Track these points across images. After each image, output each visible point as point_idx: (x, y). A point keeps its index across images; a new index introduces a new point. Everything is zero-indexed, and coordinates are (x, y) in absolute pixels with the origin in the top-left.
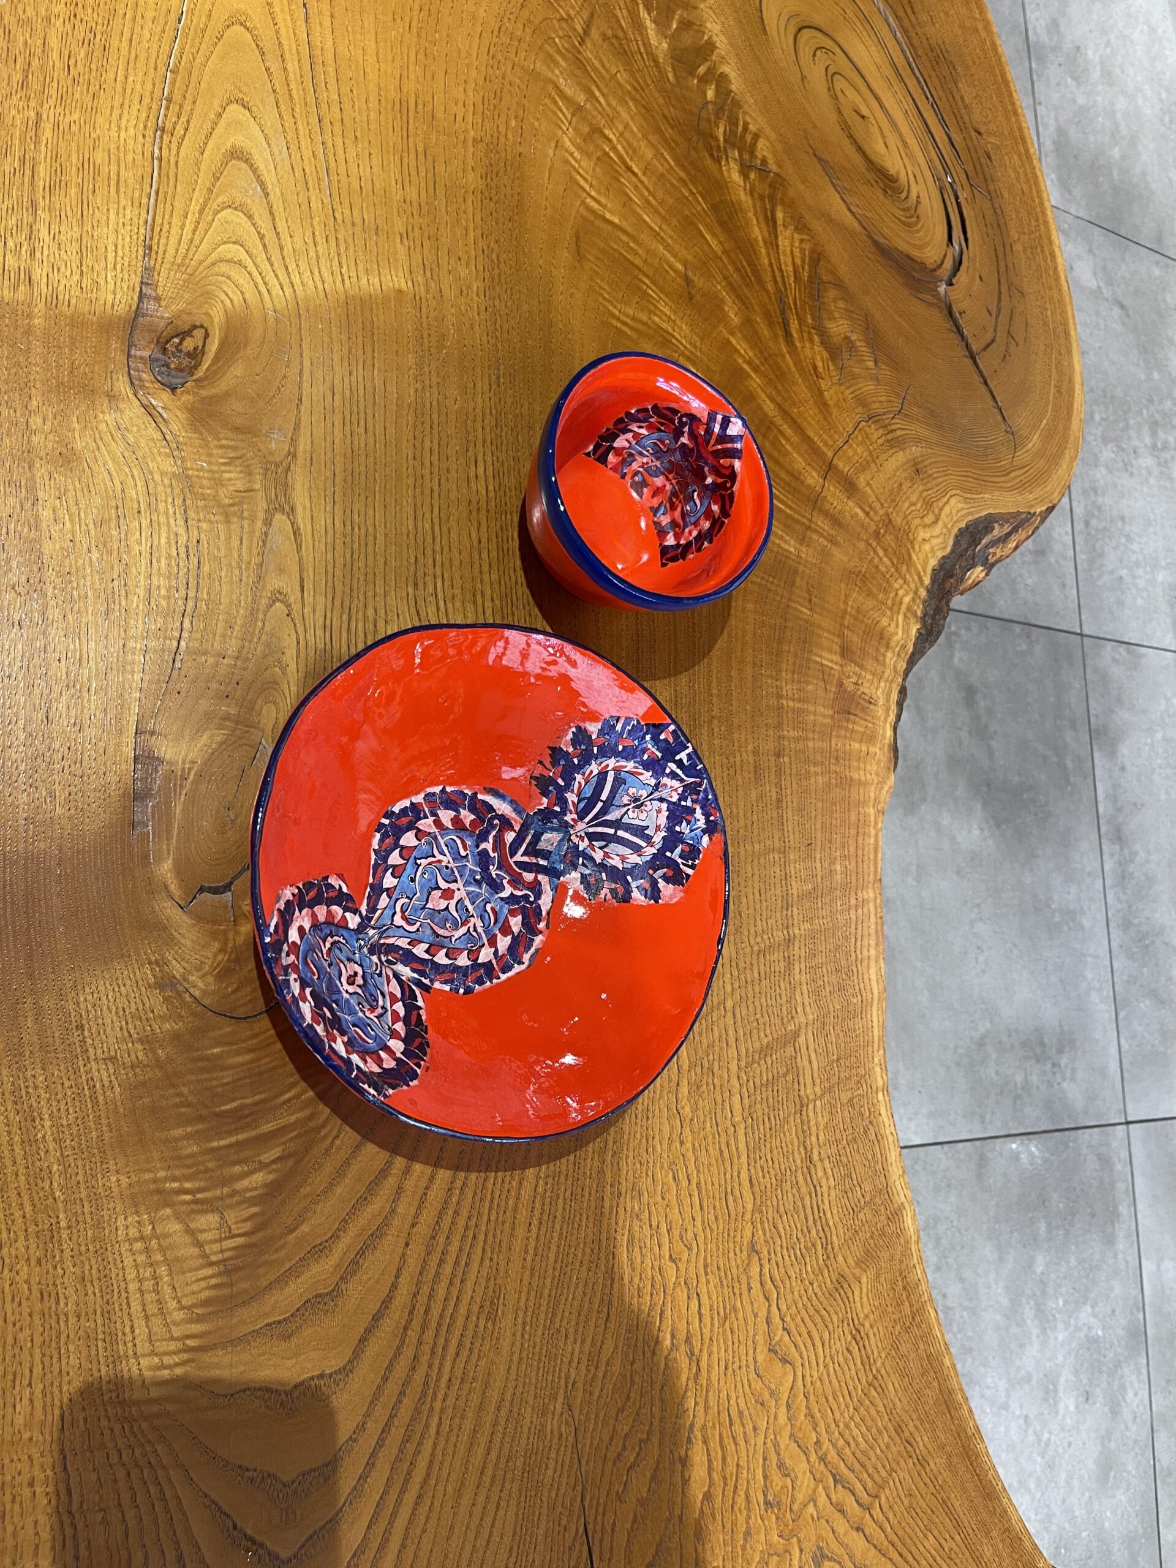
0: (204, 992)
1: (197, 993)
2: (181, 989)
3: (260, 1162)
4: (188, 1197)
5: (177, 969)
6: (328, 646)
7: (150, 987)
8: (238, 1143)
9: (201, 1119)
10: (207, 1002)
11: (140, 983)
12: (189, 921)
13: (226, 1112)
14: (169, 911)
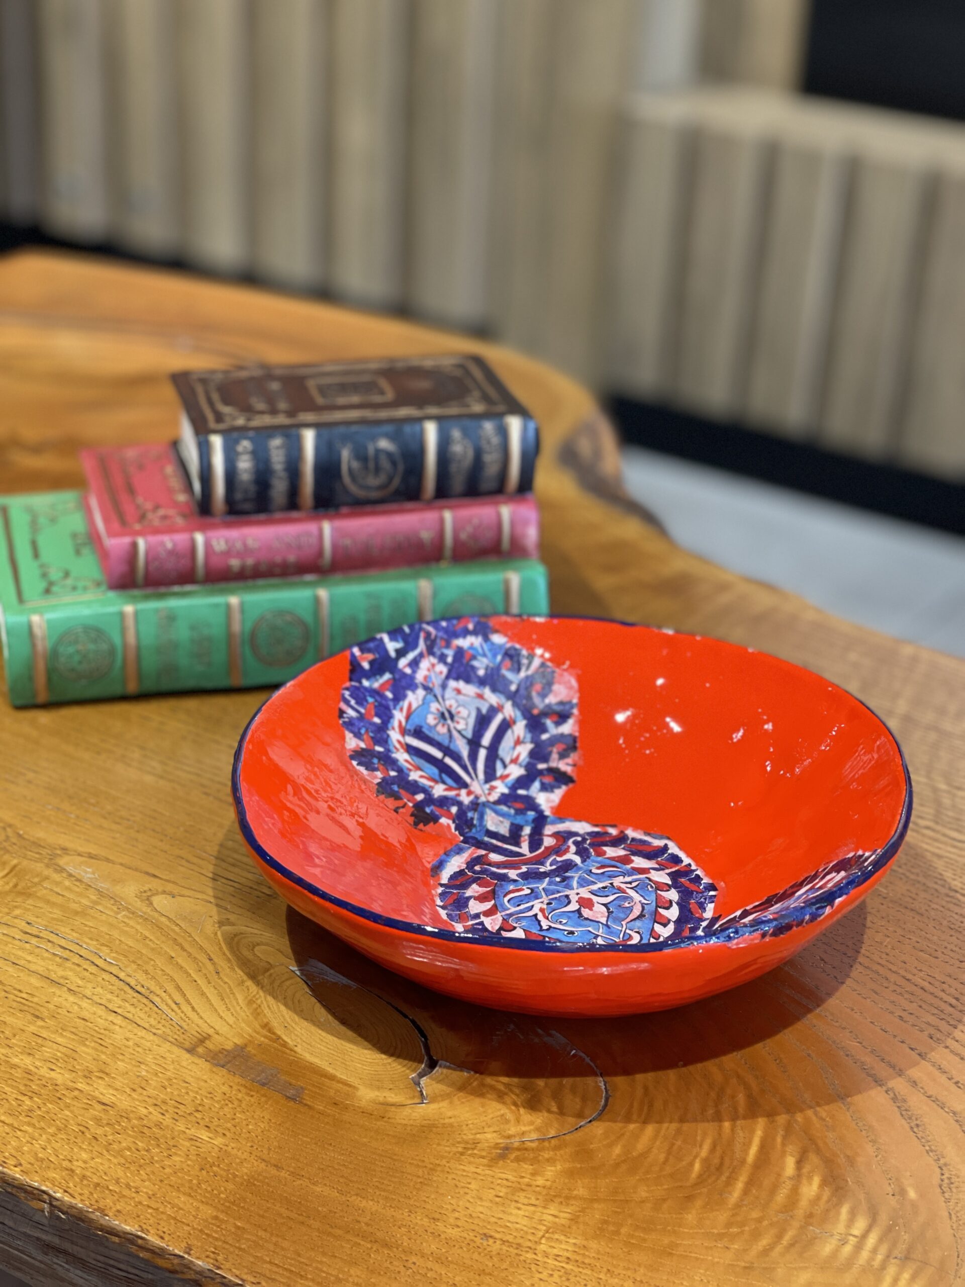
0: (538, 1129)
1: (534, 1136)
2: (516, 1145)
3: (790, 1178)
4: (779, 1249)
5: (490, 1137)
6: (235, 885)
7: (489, 1166)
8: (750, 1184)
9: (690, 1198)
10: (552, 1133)
11: (478, 1171)
12: (444, 1104)
13: (700, 1176)
14: (414, 1114)
